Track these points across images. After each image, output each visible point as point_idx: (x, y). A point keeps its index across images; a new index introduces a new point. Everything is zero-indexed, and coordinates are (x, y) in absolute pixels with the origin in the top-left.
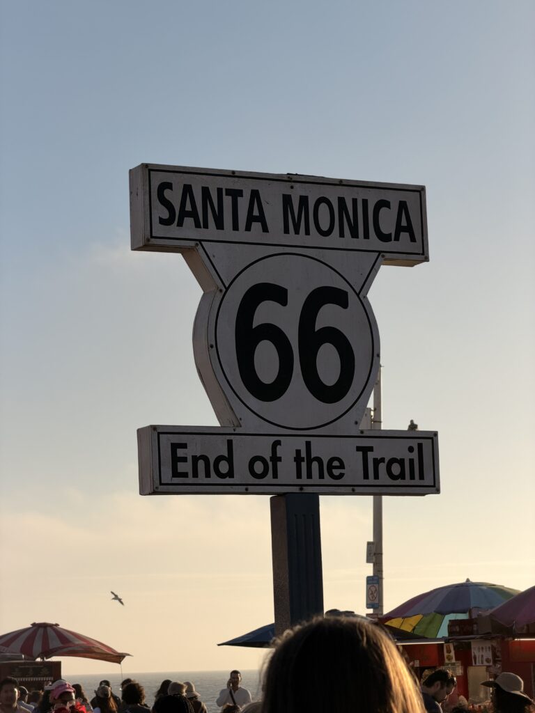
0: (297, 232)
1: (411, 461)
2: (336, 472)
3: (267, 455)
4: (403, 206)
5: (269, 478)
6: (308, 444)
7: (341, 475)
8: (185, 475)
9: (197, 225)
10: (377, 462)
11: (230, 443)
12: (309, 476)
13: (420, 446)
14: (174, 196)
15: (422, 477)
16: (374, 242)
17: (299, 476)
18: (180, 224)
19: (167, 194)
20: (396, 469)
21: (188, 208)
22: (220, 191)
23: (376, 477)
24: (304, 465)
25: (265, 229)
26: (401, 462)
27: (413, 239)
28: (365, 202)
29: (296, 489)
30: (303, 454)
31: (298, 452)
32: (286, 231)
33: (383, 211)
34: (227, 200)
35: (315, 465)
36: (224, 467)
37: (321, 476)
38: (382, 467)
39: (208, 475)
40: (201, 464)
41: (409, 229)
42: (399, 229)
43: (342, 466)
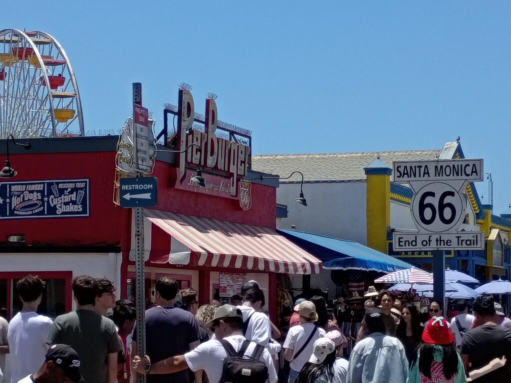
0: (439, 176)
1: (474, 240)
2: (449, 244)
3: (427, 240)
4: (474, 165)
5: (428, 246)
6: (440, 236)
7: (450, 245)
8: (402, 246)
9: (408, 177)
10: (462, 241)
11: (416, 237)
12: (440, 245)
13: (477, 236)
14: (401, 170)
15: (477, 245)
16: (464, 177)
17: (437, 245)
18: (403, 177)
19: (399, 169)
20: (468, 243)
21: (406, 172)
22: (415, 167)
23: (462, 245)
24: (439, 242)
25: (429, 176)
26: (470, 241)
27: (477, 175)
28: (461, 166)
29: (437, 249)
30: (439, 239)
31: (437, 239)
32: (436, 176)
33: (468, 167)
34: (417, 169)
35: (442, 242)
36: (414, 243)
37: (444, 245)
38: (464, 242)
39: (409, 246)
40: (407, 243)
41: (476, 172)
42: (473, 172)
43: (451, 242)
